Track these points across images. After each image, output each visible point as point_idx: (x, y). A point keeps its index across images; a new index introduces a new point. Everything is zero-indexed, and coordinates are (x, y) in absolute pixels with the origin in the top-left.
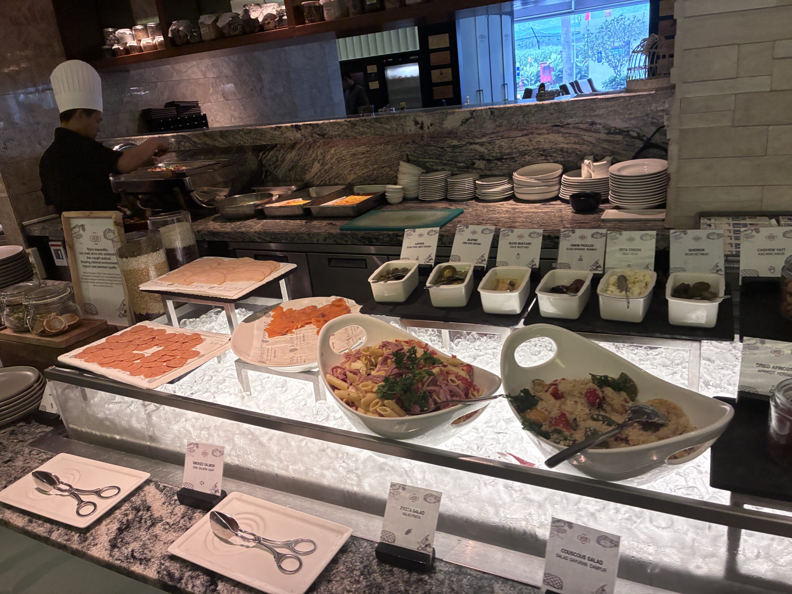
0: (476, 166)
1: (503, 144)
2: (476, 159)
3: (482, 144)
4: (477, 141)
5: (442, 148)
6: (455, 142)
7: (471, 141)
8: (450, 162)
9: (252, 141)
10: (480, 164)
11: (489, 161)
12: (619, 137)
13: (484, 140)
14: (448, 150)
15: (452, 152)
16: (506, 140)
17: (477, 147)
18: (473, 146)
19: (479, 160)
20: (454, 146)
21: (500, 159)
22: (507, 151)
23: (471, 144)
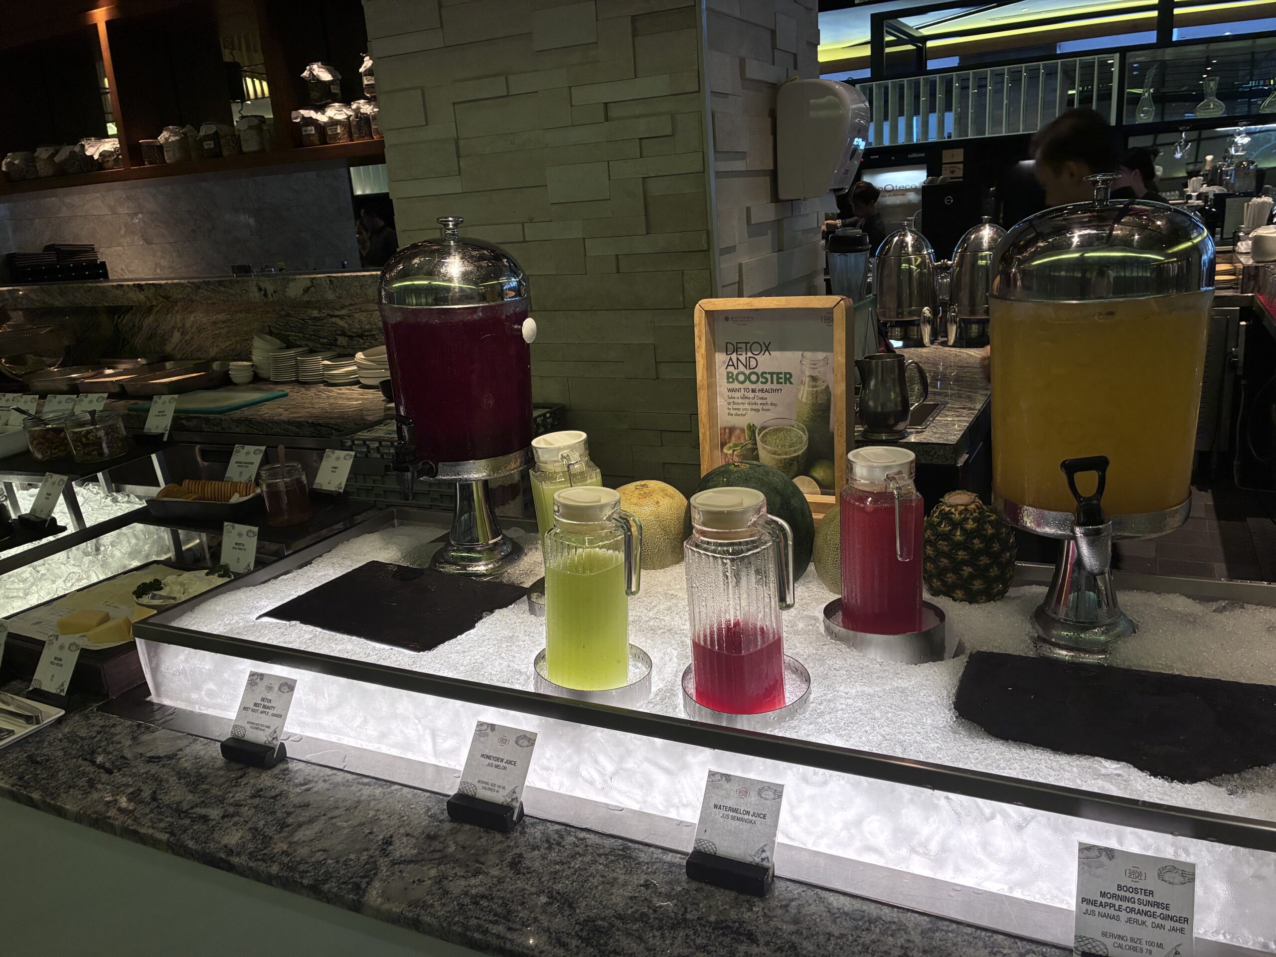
0: (339, 342)
1: (361, 317)
2: (339, 335)
3: (341, 317)
4: (337, 313)
5: (303, 320)
6: (315, 313)
7: (331, 313)
8: (313, 337)
10: (342, 340)
11: (351, 337)
13: (343, 312)
14: (310, 322)
15: (313, 325)
16: (364, 314)
17: (337, 320)
18: (333, 320)
19: (341, 335)
20: (315, 318)
21: (361, 336)
22: (367, 327)
23: (332, 316)
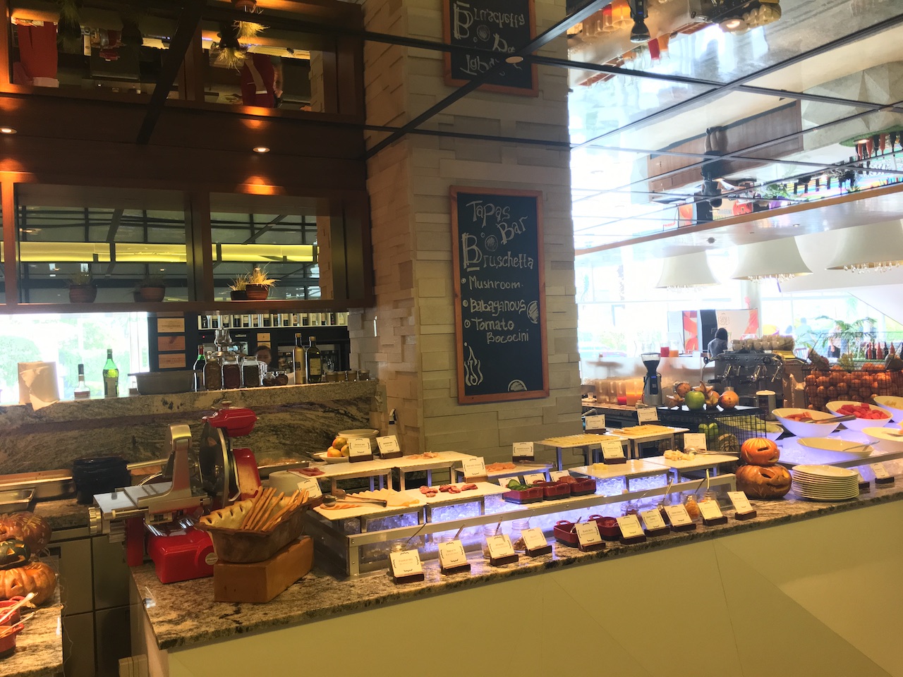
12: (332, 415)
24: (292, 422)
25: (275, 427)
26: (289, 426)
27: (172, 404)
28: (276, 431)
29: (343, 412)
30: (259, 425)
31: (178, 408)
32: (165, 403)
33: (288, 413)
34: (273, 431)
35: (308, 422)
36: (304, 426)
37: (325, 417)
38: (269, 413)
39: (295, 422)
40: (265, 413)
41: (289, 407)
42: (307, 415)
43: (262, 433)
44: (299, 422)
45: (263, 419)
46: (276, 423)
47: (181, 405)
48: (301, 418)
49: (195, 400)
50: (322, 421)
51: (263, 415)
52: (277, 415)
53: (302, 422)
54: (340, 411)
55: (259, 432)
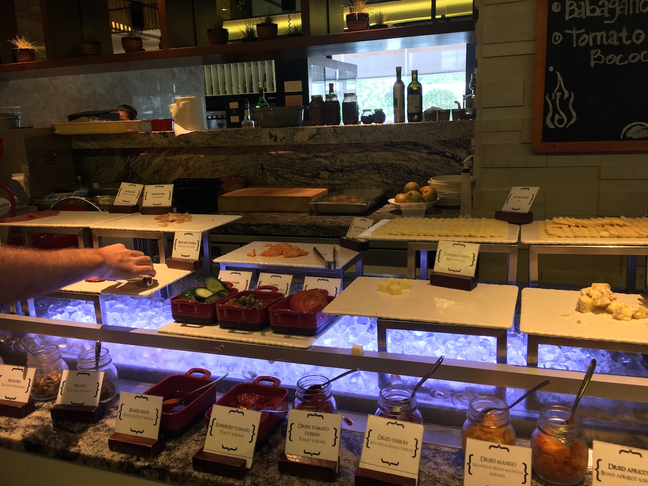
0: (321, 176)
1: (343, 158)
2: (322, 170)
3: (326, 158)
4: (322, 155)
5: (292, 159)
6: (304, 155)
7: (317, 154)
8: (299, 172)
9: (121, 144)
10: (325, 174)
11: (332, 172)
12: (437, 157)
13: (328, 154)
14: (298, 161)
15: (300, 164)
16: (346, 155)
17: (322, 160)
18: (318, 159)
20: (303, 159)
21: (341, 171)
22: (347, 164)
24: (395, 162)
25: (377, 165)
26: (392, 165)
27: (276, 137)
28: (379, 170)
29: (450, 155)
30: (363, 162)
31: (281, 141)
32: (271, 136)
33: (391, 153)
34: (376, 169)
35: (410, 163)
36: (407, 167)
37: (430, 160)
38: (373, 151)
39: (398, 162)
40: (368, 151)
41: (392, 146)
42: (411, 156)
43: (366, 171)
44: (402, 163)
45: (367, 157)
46: (379, 162)
47: (284, 138)
48: (404, 158)
49: (294, 135)
50: (426, 163)
51: (367, 153)
52: (379, 153)
53: (405, 163)
54: (447, 154)
55: (363, 170)
